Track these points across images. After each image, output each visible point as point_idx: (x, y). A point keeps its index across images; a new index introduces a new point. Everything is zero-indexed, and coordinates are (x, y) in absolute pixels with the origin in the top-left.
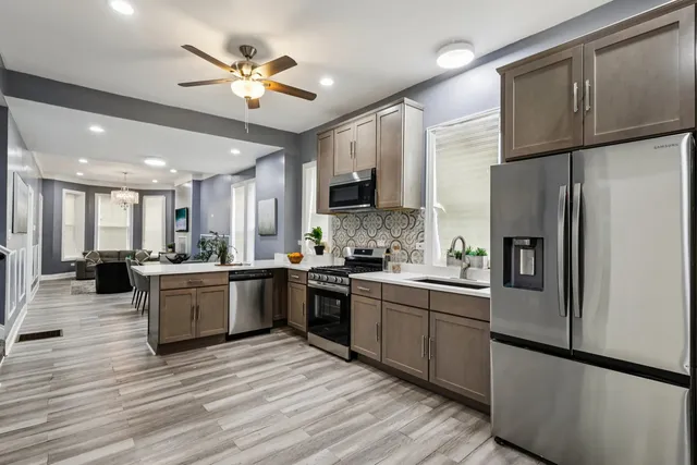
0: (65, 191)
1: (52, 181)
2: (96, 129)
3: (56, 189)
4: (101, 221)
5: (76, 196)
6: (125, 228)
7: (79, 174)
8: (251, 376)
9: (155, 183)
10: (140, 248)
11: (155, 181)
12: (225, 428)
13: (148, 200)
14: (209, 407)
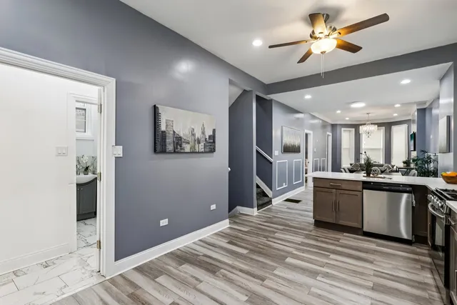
0: (343, 129)
1: (336, 125)
2: (308, 97)
3: (338, 128)
4: (365, 145)
5: (350, 131)
6: (379, 149)
7: (347, 119)
8: (336, 260)
9: (395, 116)
10: (390, 163)
11: (395, 115)
12: (276, 272)
13: (394, 128)
14: (289, 260)
